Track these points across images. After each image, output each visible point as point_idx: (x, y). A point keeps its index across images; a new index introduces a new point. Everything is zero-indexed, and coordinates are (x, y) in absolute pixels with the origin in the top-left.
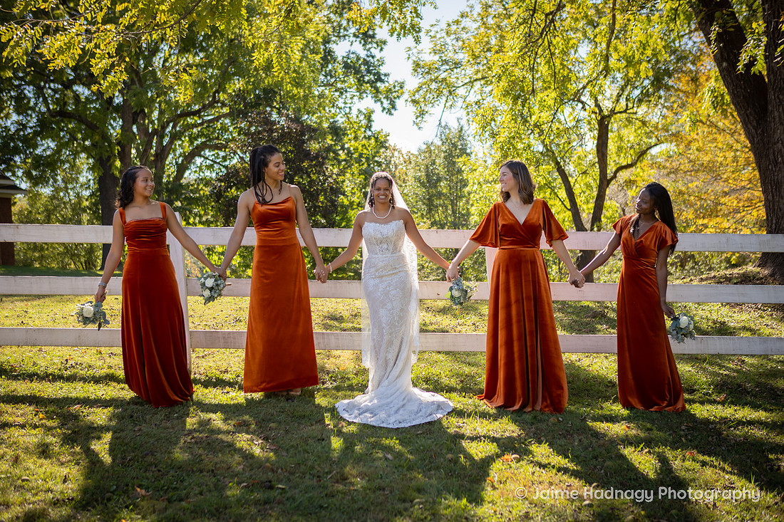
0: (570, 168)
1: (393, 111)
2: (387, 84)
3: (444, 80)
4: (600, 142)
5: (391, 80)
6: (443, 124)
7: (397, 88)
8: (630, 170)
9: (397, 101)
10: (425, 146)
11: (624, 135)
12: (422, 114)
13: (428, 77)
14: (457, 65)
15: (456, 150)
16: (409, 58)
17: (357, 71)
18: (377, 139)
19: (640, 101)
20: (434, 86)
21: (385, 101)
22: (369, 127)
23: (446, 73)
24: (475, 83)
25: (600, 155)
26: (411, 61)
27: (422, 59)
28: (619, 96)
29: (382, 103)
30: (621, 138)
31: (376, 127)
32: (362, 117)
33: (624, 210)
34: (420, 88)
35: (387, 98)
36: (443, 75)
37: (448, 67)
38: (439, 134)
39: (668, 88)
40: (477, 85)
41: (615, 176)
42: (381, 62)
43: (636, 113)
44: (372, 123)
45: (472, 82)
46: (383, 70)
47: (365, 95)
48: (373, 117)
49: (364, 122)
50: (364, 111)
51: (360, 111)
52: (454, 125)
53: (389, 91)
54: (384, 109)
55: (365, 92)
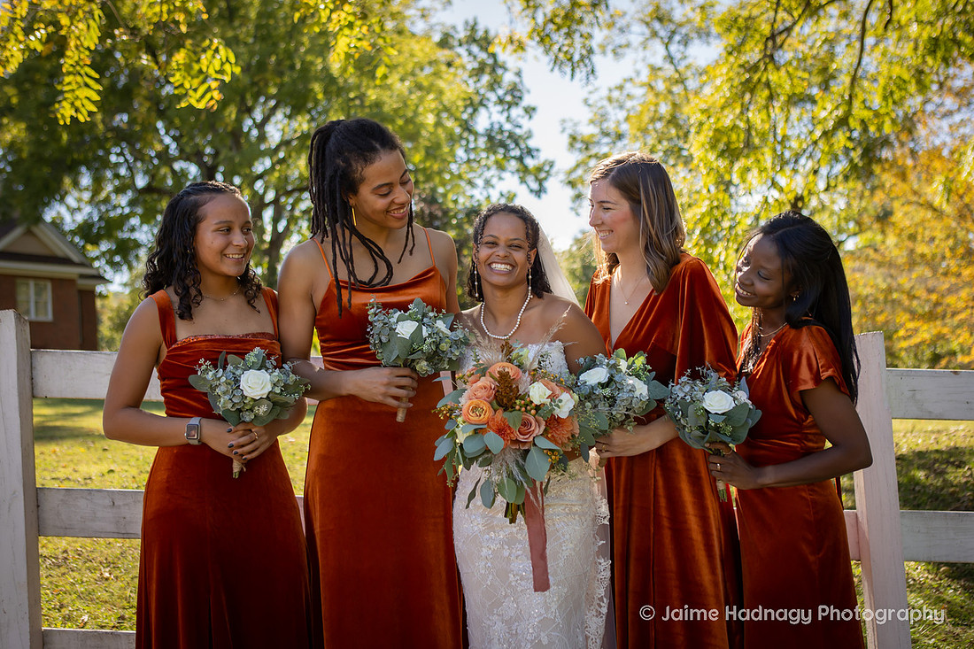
2: (536, 162)
7: (547, 168)
9: (547, 181)
13: (586, 154)
26: (566, 135)
27: (579, 132)
29: (529, 184)
34: (577, 167)
35: (536, 178)
37: (610, 140)
46: (532, 144)
54: (532, 192)
55: (508, 169)
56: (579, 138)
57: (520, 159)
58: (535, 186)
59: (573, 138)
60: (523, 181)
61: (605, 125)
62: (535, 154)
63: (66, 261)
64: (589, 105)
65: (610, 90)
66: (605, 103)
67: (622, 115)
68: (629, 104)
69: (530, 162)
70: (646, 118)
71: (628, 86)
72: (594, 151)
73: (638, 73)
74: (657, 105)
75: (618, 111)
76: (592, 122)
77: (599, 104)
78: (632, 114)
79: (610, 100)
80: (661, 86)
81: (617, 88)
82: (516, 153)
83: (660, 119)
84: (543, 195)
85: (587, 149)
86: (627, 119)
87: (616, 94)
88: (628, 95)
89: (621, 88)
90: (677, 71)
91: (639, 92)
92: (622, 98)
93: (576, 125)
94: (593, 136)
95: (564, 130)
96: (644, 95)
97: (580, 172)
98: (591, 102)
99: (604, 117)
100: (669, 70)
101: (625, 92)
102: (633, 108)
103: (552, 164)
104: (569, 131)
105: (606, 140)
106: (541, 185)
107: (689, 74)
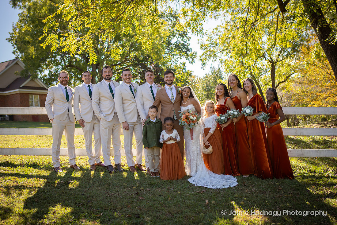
0: (261, 83)
1: (193, 63)
2: (191, 53)
3: (212, 51)
4: (272, 73)
5: (193, 51)
6: (212, 67)
7: (194, 54)
8: (283, 83)
9: (194, 59)
10: (206, 76)
11: (281, 70)
12: (204, 64)
13: (206, 50)
14: (217, 45)
15: (217, 76)
16: (199, 43)
17: (180, 48)
18: (188, 73)
19: (287, 57)
20: (208, 53)
21: (190, 59)
23: (213, 48)
24: (224, 51)
25: (272, 77)
26: (199, 44)
27: (204, 43)
28: (279, 55)
29: (189, 60)
30: (280, 71)
31: (187, 69)
32: (181, 65)
33: (282, 99)
34: (203, 54)
35: (191, 58)
37: (213, 46)
38: (211, 71)
39: (298, 52)
41: (278, 85)
43: (286, 61)
44: (186, 67)
46: (189, 47)
50: (182, 63)
52: (217, 68)
53: (192, 55)
54: (190, 62)
55: (183, 56)
57: (186, 53)
59: (202, 45)
61: (212, 41)
63: (44, 89)
65: (213, 30)
66: (212, 33)
67: (217, 37)
68: (219, 34)
69: (188, 52)
70: (225, 38)
71: (219, 28)
72: (208, 49)
73: (222, 24)
74: (228, 34)
76: (208, 40)
77: (210, 34)
78: (220, 37)
80: (229, 28)
81: (215, 29)
86: (219, 39)
88: (219, 31)
89: (217, 29)
91: (222, 30)
92: (217, 32)
94: (208, 44)
96: (224, 31)
97: (204, 56)
99: (211, 39)
100: (232, 23)
102: (221, 35)
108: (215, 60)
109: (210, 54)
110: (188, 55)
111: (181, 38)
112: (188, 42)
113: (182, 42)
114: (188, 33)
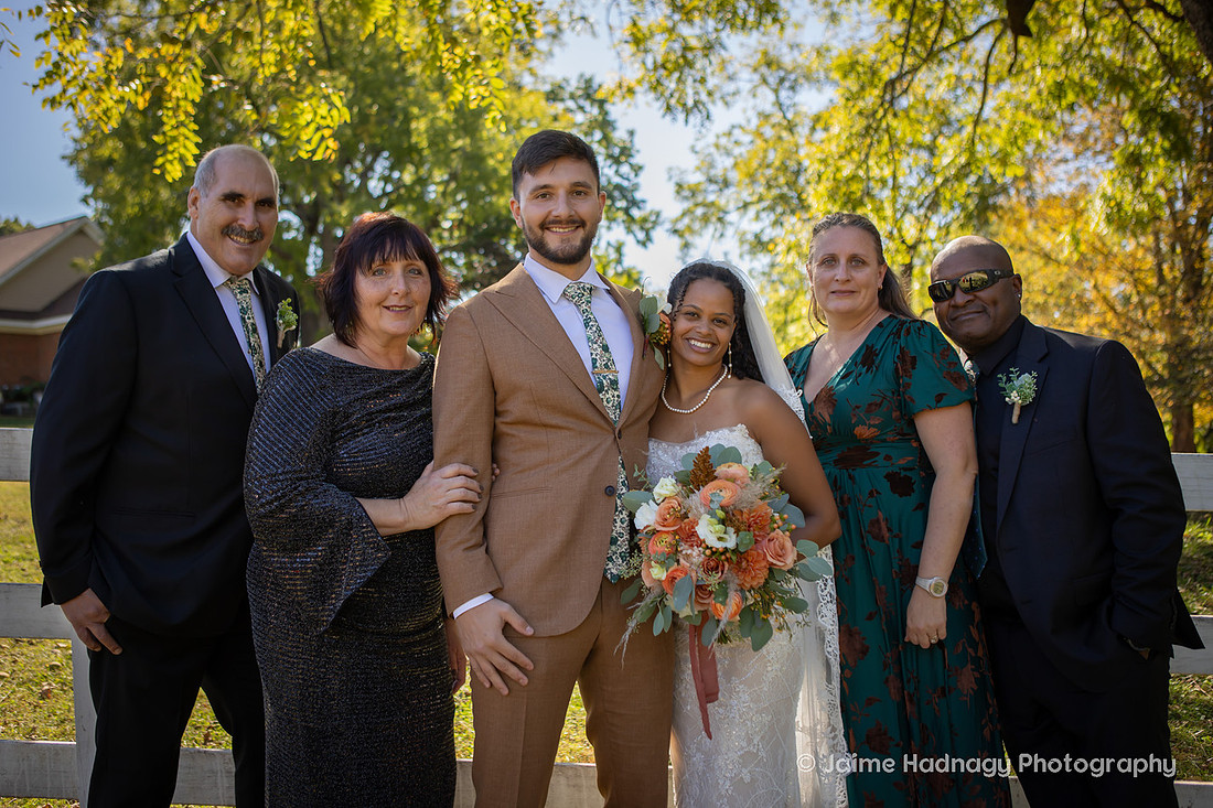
2: (642, 212)
3: (713, 204)
5: (649, 207)
7: (653, 218)
9: (653, 231)
12: (687, 246)
13: (693, 201)
14: (726, 184)
18: (629, 276)
20: (700, 211)
21: (638, 232)
22: (619, 262)
23: (714, 195)
24: (749, 207)
26: (673, 182)
27: (685, 179)
29: (635, 235)
31: (627, 262)
32: (612, 251)
34: (684, 215)
35: (642, 228)
36: (711, 198)
40: (752, 211)
42: (636, 187)
44: (623, 258)
45: (746, 206)
46: (638, 195)
47: (614, 225)
48: (625, 250)
49: (613, 255)
50: (615, 244)
51: (609, 244)
53: (645, 220)
54: (638, 241)
55: (614, 220)
56: (685, 186)
57: (626, 211)
58: (641, 235)
59: (680, 186)
60: (629, 230)
61: (713, 172)
62: (640, 205)
64: (696, 152)
65: (718, 137)
66: (713, 150)
67: (729, 162)
68: (737, 151)
69: (635, 213)
70: (755, 164)
71: (737, 132)
72: (700, 199)
73: (749, 121)
74: (766, 151)
75: (724, 158)
76: (698, 169)
77: (707, 152)
78: (739, 160)
79: (717, 146)
80: (769, 132)
81: (724, 134)
82: (622, 204)
83: (768, 166)
84: (649, 245)
85: (693, 195)
86: (736, 165)
87: (723, 141)
88: (736, 142)
89: (729, 134)
90: (785, 117)
91: (746, 139)
92: (730, 146)
93: (682, 173)
94: (699, 183)
95: (670, 178)
96: (752, 142)
97: (686, 220)
98: (697, 149)
99: (712, 165)
100: (777, 117)
101: (733, 139)
102: (741, 155)
103: (658, 215)
104: (675, 179)
105: (713, 187)
106: (647, 234)
107: (797, 120)
108: (722, 235)
109: (705, 214)
110: (632, 219)
111: (614, 168)
112: (635, 181)
113: (616, 180)
114: (633, 152)
